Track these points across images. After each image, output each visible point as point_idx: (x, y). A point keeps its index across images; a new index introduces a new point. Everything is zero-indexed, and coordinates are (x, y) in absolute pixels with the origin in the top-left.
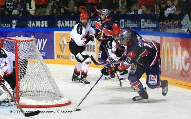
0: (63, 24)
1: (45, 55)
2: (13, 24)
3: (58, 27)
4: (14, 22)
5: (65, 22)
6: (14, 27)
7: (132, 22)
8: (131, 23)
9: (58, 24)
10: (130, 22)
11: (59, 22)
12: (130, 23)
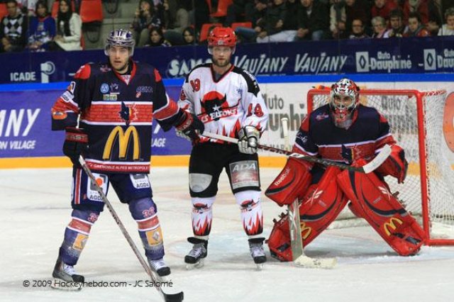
0: (184, 67)
1: (163, 146)
2: (44, 72)
3: (171, 76)
4: (45, 67)
5: (190, 63)
6: (45, 79)
7: (394, 57)
8: (391, 59)
9: (171, 68)
10: (389, 58)
11: (174, 63)
12: (388, 60)
